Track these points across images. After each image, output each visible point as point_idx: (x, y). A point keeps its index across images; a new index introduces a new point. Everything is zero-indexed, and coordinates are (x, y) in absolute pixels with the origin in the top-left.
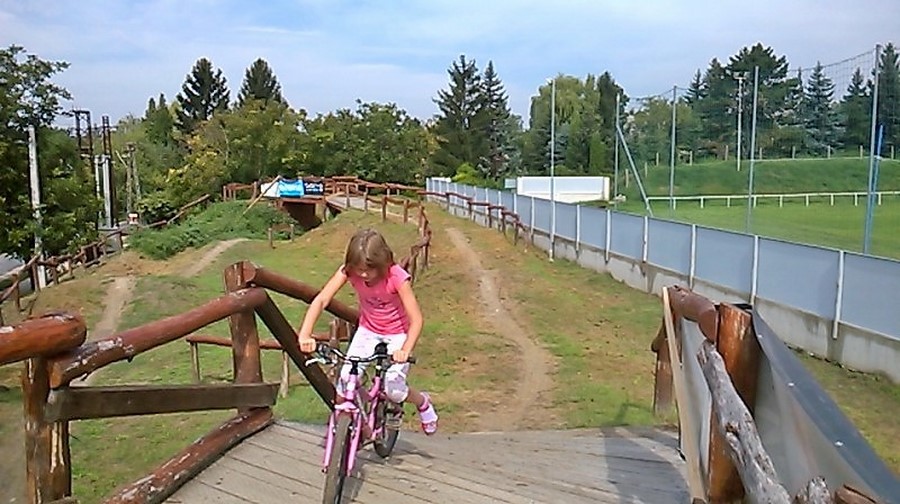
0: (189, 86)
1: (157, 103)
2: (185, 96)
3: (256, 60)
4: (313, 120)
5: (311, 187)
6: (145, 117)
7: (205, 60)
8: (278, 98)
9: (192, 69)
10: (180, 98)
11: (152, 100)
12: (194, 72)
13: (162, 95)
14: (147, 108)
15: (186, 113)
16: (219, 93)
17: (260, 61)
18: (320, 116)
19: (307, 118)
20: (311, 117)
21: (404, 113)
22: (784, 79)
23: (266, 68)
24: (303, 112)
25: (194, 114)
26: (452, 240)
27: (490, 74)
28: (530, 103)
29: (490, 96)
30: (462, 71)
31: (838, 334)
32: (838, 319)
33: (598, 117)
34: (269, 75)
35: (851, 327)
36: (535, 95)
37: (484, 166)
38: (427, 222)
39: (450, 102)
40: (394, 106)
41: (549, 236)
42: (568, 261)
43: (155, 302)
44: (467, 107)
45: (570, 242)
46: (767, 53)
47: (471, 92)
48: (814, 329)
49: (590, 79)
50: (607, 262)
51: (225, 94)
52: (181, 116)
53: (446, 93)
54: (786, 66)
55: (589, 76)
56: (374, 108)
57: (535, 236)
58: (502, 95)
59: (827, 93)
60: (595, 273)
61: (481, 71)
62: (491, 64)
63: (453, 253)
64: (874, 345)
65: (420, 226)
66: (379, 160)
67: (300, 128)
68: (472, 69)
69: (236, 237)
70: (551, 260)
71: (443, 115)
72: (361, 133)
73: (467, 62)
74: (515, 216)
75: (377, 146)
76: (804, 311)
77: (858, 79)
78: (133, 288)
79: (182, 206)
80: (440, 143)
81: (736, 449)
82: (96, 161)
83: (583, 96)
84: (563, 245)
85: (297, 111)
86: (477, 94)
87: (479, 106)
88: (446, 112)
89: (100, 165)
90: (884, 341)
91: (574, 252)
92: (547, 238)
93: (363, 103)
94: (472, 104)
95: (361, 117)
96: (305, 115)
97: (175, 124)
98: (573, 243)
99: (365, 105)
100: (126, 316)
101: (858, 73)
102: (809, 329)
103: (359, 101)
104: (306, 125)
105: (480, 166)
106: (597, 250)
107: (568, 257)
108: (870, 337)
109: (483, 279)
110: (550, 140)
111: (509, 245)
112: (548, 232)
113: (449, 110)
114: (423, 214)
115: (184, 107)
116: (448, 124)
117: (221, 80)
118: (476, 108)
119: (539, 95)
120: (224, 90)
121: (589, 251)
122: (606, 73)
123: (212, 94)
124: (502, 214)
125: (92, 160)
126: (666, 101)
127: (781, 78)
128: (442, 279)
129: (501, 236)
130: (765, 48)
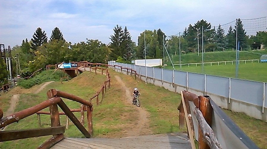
0: (35, 36)
1: (25, 41)
2: (34, 39)
3: (55, 28)
4: (73, 45)
5: (73, 65)
6: (21, 46)
7: (39, 28)
8: (62, 39)
9: (36, 31)
10: (32, 39)
11: (24, 40)
12: (36, 32)
13: (27, 39)
14: (22, 43)
15: (34, 44)
16: (44, 38)
17: (56, 28)
18: (75, 44)
19: (71, 45)
20: (73, 44)
21: (101, 42)
22: (210, 29)
23: (58, 30)
24: (70, 43)
25: (37, 44)
26: (117, 79)
27: (126, 30)
28: (138, 38)
29: (126, 37)
30: (117, 30)
31: (230, 102)
32: (230, 97)
33: (158, 42)
34: (60, 32)
35: (234, 100)
36: (139, 36)
37: (125, 57)
38: (109, 74)
39: (114, 39)
40: (98, 40)
41: (145, 77)
42: (151, 84)
43: (26, 102)
44: (119, 40)
45: (152, 78)
46: (205, 22)
47: (120, 35)
48: (223, 101)
49: (155, 31)
50: (163, 84)
51: (46, 38)
52: (32, 45)
53: (113, 36)
54: (211, 25)
55: (155, 30)
56: (91, 41)
57: (141, 77)
58: (129, 36)
59: (222, 33)
60: (159, 87)
61: (123, 29)
62: (126, 27)
63: (117, 83)
64: (241, 104)
65: (107, 75)
66: (94, 56)
67: (69, 48)
68: (121, 29)
69: (51, 81)
70: (146, 84)
71: (112, 42)
72: (88, 48)
73: (119, 27)
74: (135, 71)
75: (93, 52)
76: (220, 96)
77: (231, 28)
78: (19, 97)
79: (34, 72)
80: (112, 51)
81: (209, 141)
82: (7, 59)
83: (153, 36)
84: (149, 79)
85: (68, 43)
86: (122, 36)
87: (123, 40)
88: (113, 41)
89: (8, 61)
90: (243, 103)
91: (153, 81)
92: (145, 78)
93: (88, 40)
94: (121, 39)
95: (88, 44)
96: (71, 43)
97: (31, 48)
98: (152, 79)
99: (89, 40)
100: (17, 106)
101: (231, 27)
102: (222, 101)
103: (87, 39)
104: (71, 46)
105: (124, 57)
106: (159, 80)
107: (151, 83)
108: (239, 102)
109: (126, 90)
110: (144, 48)
111: (133, 80)
112: (145, 76)
113: (114, 41)
114: (107, 72)
115: (33, 42)
116: (114, 45)
117: (45, 34)
118: (122, 40)
119: (140, 36)
120: (46, 37)
121: (157, 81)
122: (160, 29)
123: (42, 38)
124: (131, 71)
125: (5, 59)
126: (177, 37)
127: (209, 29)
128: (114, 91)
129: (131, 78)
130: (204, 21)
